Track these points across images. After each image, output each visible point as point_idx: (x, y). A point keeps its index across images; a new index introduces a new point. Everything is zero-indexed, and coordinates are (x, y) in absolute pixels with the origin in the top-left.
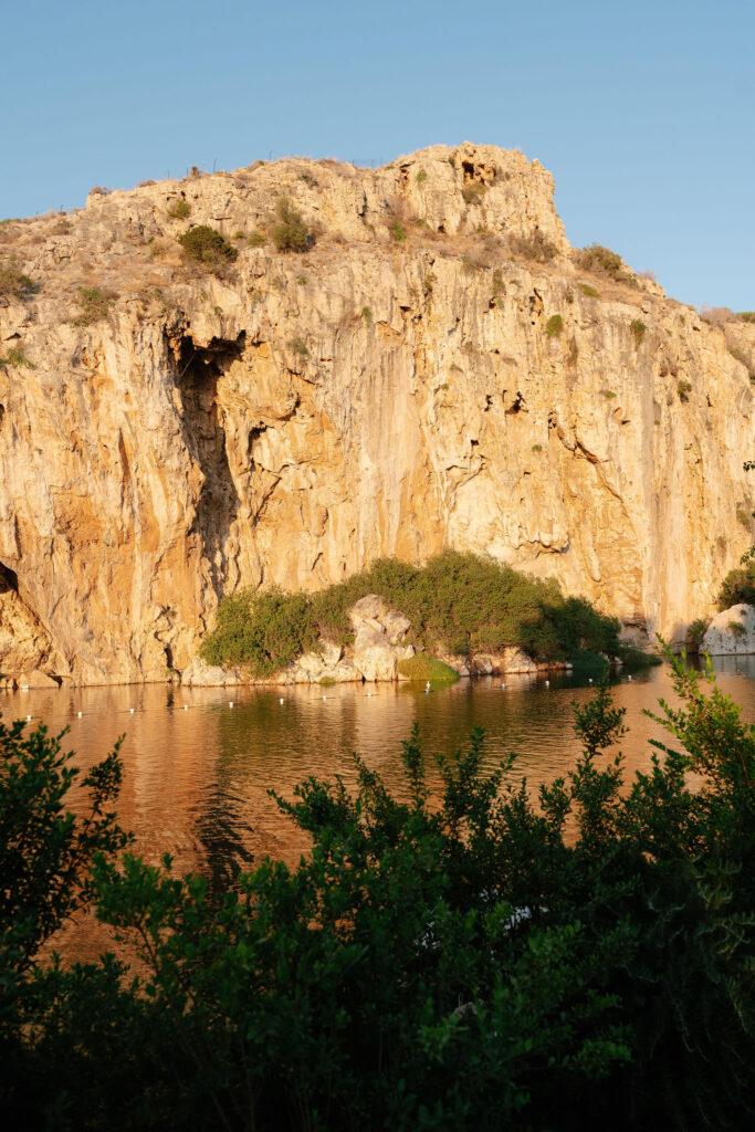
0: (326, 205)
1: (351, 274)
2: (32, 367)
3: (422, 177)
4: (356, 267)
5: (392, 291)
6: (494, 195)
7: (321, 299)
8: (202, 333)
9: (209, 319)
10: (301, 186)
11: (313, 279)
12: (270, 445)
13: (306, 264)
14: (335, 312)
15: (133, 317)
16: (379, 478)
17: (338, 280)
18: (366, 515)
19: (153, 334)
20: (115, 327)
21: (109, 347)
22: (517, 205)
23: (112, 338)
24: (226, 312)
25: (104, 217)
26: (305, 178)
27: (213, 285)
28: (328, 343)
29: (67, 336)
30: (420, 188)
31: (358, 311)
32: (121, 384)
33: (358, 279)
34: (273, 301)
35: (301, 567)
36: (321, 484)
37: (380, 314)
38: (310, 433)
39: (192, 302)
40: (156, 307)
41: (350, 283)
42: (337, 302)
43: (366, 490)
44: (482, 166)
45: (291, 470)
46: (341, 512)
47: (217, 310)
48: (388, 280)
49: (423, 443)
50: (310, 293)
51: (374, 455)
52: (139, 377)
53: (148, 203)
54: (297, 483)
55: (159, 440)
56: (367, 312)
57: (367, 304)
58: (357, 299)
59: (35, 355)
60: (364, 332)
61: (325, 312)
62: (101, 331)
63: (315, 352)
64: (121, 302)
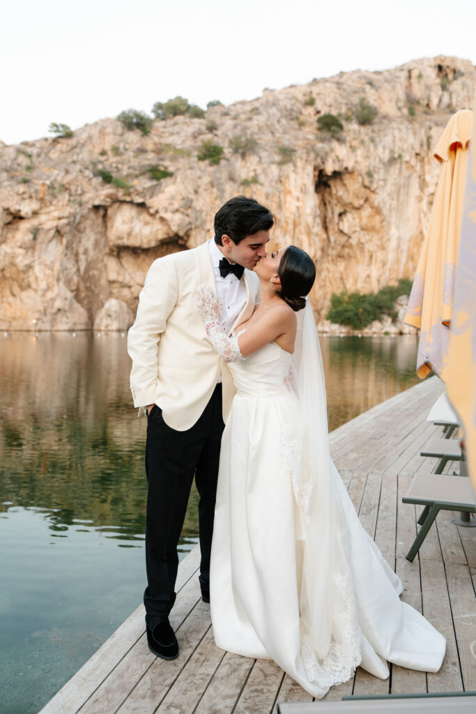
0: (380, 98)
1: (394, 137)
2: (262, 185)
3: (420, 76)
4: (396, 132)
5: (412, 145)
6: (456, 86)
7: (380, 150)
8: (329, 168)
9: (334, 162)
10: (368, 88)
11: (377, 140)
12: (348, 221)
13: (373, 131)
14: (386, 157)
15: (304, 161)
16: (399, 239)
17: (388, 140)
18: (391, 256)
19: (310, 169)
20: (295, 166)
21: (292, 176)
22: (468, 91)
23: (294, 171)
24: (341, 157)
25: (274, 104)
26: (370, 83)
27: (335, 144)
28: (382, 172)
29: (274, 170)
30: (419, 83)
31: (396, 155)
32: (296, 193)
33: (397, 139)
34: (360, 152)
35: (359, 281)
36: (371, 240)
37: (407, 157)
38: (370, 217)
39: (326, 154)
40: (312, 156)
41: (394, 142)
42: (387, 152)
43: (392, 245)
44: (448, 67)
45: (357, 234)
46: (380, 255)
47: (337, 157)
48: (411, 139)
49: (420, 221)
50: (376, 146)
51: (398, 228)
52: (303, 190)
53: (294, 98)
54: (359, 239)
55: (310, 220)
56: (400, 156)
57: (401, 152)
58: (396, 149)
59: (262, 179)
60: (398, 166)
61: (381, 156)
62: (289, 168)
63: (376, 176)
64: (298, 154)
